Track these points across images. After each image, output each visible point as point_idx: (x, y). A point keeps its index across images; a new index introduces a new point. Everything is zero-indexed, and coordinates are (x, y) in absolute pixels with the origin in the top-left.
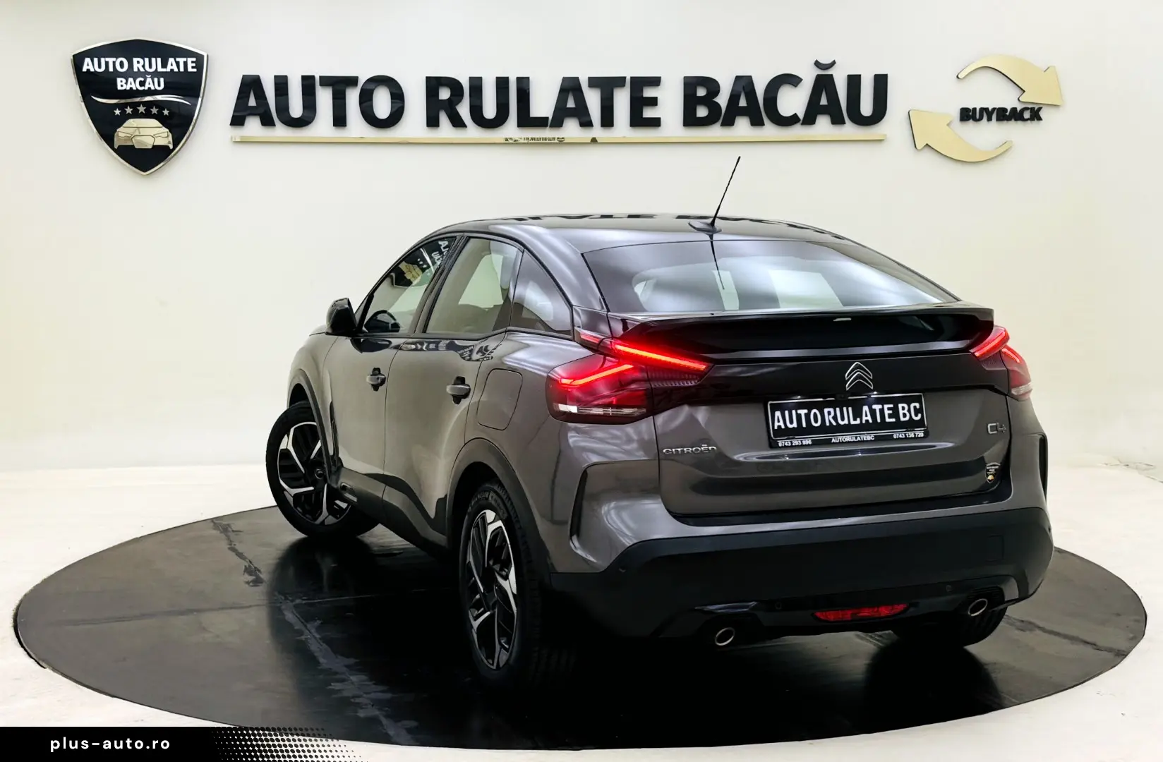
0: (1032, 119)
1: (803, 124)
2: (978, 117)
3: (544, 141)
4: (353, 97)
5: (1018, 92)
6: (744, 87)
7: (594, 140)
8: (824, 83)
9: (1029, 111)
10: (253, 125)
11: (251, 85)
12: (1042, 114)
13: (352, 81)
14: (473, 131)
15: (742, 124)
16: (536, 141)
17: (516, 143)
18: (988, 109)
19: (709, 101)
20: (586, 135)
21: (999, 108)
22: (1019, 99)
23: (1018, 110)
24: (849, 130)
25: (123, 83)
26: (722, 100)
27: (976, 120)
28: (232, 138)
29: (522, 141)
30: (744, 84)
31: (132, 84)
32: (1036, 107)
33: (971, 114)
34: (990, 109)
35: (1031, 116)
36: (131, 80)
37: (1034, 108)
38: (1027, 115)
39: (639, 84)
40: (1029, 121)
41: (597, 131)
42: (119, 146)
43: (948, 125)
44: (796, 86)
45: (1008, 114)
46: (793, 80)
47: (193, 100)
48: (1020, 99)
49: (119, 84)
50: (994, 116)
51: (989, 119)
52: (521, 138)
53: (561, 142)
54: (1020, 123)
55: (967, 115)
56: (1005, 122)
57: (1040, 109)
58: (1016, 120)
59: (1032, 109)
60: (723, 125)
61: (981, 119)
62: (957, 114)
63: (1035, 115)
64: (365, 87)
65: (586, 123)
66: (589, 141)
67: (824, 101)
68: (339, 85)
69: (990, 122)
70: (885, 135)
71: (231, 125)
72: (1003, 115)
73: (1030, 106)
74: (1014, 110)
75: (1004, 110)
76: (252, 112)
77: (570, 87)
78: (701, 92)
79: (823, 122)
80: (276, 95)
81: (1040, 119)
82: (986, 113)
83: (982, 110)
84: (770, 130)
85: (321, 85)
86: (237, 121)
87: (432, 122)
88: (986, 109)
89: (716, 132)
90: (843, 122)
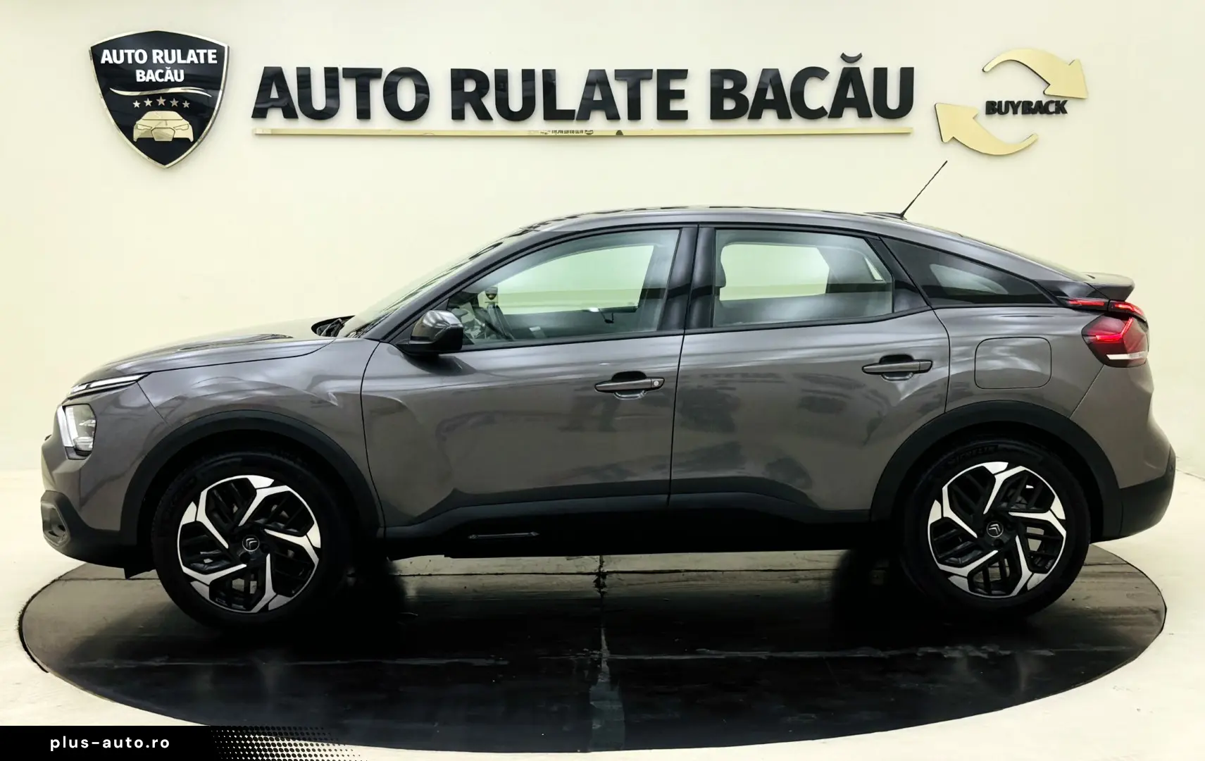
0: (1057, 112)
1: (830, 117)
2: (1003, 110)
3: (572, 134)
4: (377, 89)
5: (1043, 85)
6: (770, 81)
7: (619, 133)
8: (850, 77)
9: (1054, 104)
10: (275, 118)
11: (273, 77)
12: (1067, 107)
13: (376, 74)
14: (499, 124)
15: (770, 116)
16: (564, 134)
17: (545, 136)
18: (1013, 102)
19: (736, 94)
20: (612, 127)
21: (1024, 102)
22: (1044, 93)
23: (1044, 103)
24: (876, 123)
25: (143, 75)
26: (750, 93)
27: (1001, 113)
28: (253, 131)
29: (550, 134)
30: (771, 78)
31: (152, 76)
32: (1062, 100)
33: (996, 107)
34: (1016, 103)
35: (1056, 109)
36: (150, 72)
37: (1059, 101)
38: (1052, 108)
39: (666, 76)
40: (1054, 114)
41: (624, 124)
42: (139, 139)
43: (974, 118)
44: (822, 79)
45: (1033, 107)
46: (819, 73)
47: (214, 92)
48: (1046, 92)
49: (138, 76)
50: (1020, 110)
51: (1015, 112)
52: (549, 131)
53: (589, 135)
54: (1045, 115)
55: (993, 108)
56: (1031, 115)
57: (1065, 102)
58: (1041, 113)
59: (1057, 103)
60: (751, 117)
61: (1007, 111)
62: (982, 108)
63: (1061, 108)
64: (389, 80)
65: (613, 116)
66: (615, 134)
67: (850, 95)
68: (363, 77)
69: (1016, 115)
70: (912, 128)
71: (252, 117)
72: (1029, 108)
73: (1055, 99)
74: (1039, 103)
75: (1030, 103)
76: (274, 104)
77: (597, 80)
78: (728, 85)
79: (850, 115)
80: (299, 88)
81: (1064, 112)
82: (1012, 107)
83: (1007, 103)
84: (797, 124)
85: (344, 77)
86: (259, 113)
87: (458, 115)
88: (1012, 103)
89: (743, 125)
90: (869, 115)
